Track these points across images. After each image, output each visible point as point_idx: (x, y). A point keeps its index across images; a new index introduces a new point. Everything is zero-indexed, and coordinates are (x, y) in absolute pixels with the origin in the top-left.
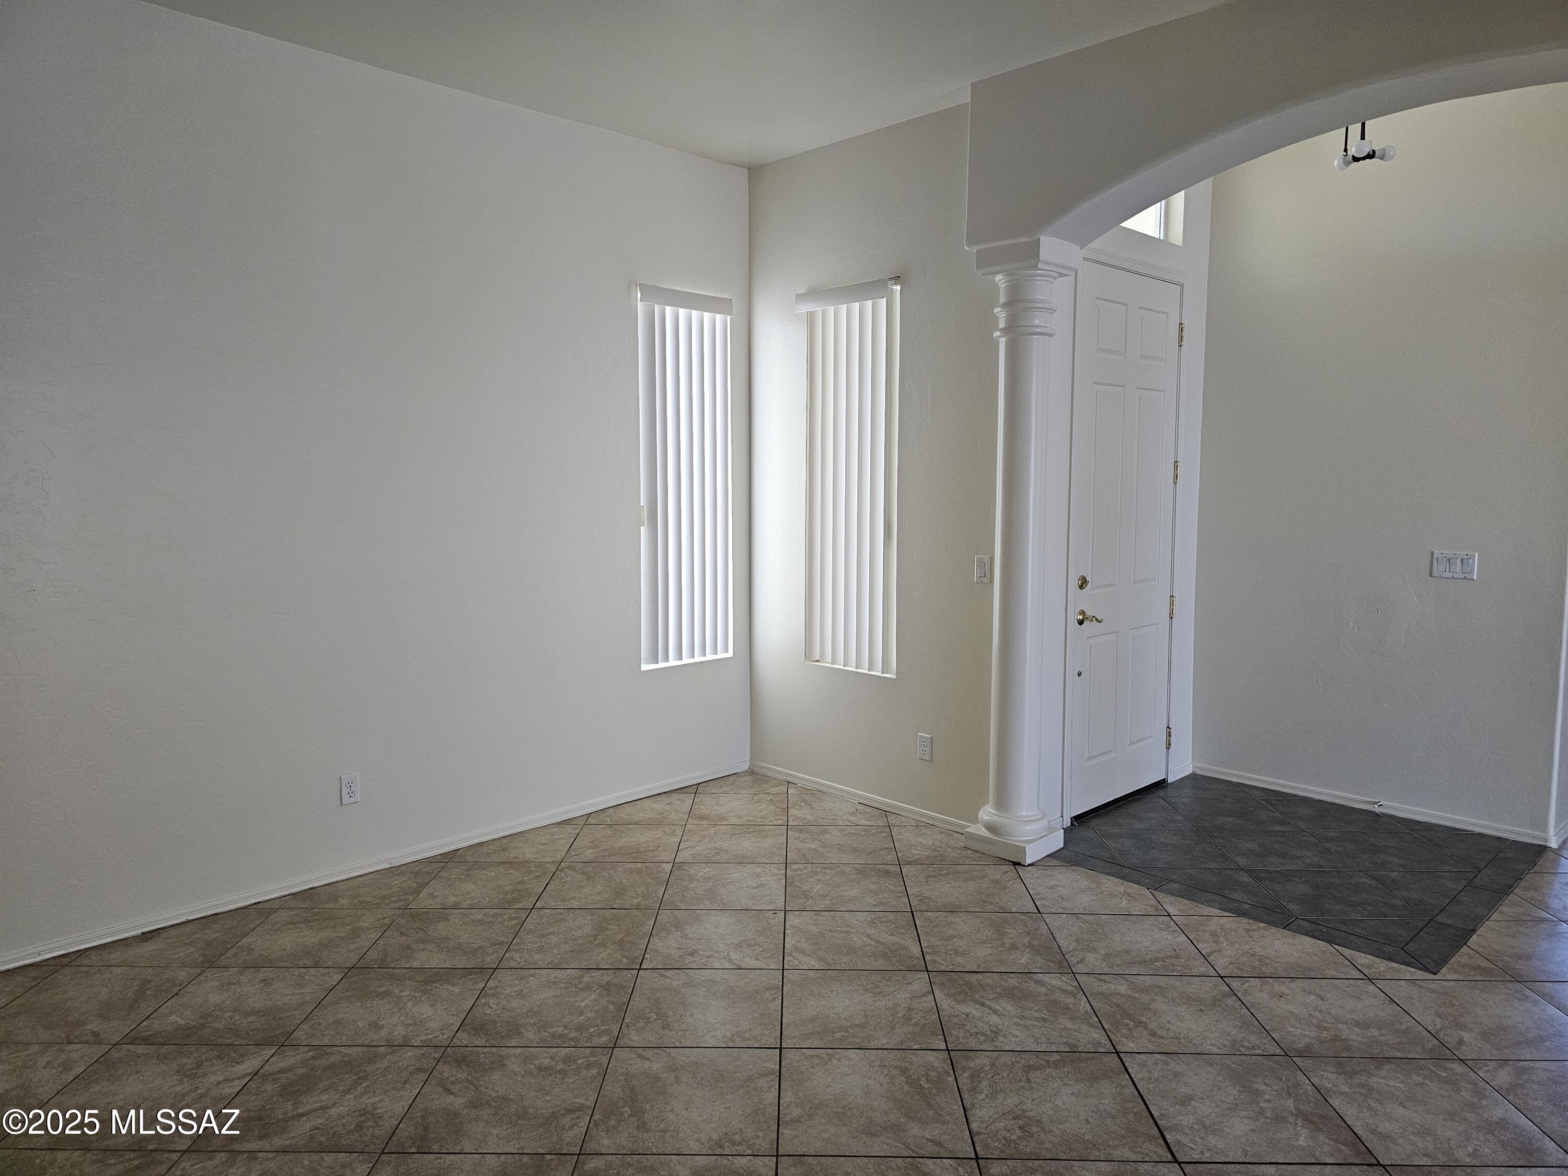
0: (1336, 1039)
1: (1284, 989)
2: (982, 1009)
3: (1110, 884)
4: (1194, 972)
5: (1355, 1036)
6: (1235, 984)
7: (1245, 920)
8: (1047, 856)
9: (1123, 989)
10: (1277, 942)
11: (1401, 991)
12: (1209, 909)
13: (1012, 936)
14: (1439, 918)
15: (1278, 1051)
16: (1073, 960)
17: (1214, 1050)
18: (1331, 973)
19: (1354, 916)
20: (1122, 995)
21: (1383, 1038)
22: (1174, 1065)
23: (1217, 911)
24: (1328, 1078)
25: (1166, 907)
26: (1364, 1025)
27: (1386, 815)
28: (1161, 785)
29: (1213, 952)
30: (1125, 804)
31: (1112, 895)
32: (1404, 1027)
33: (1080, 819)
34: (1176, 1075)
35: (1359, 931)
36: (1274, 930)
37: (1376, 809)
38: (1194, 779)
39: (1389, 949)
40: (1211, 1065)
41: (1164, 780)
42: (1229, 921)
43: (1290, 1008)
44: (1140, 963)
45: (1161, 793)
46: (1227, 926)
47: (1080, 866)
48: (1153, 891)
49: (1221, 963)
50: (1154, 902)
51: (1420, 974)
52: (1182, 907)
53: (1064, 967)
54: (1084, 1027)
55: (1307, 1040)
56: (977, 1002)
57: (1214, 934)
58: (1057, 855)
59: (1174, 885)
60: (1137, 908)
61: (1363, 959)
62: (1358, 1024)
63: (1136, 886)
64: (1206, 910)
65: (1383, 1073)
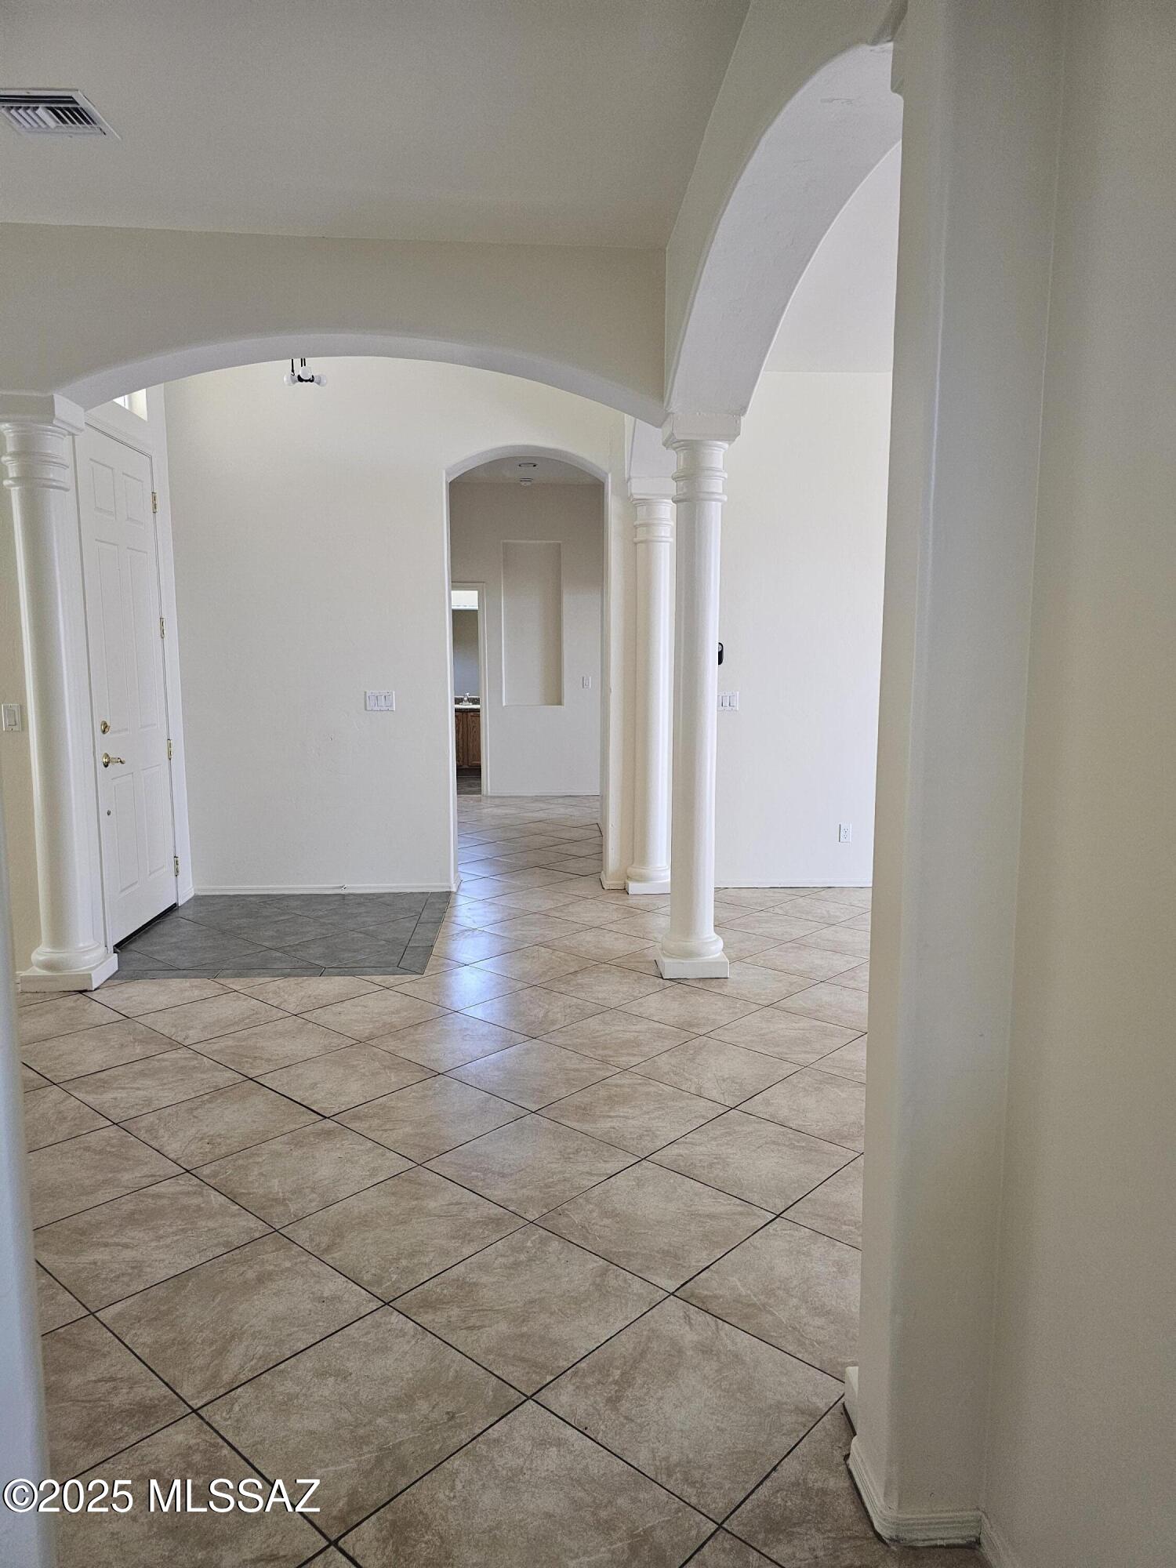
0: (384, 1024)
1: (339, 1009)
2: (126, 1091)
3: (176, 984)
4: (275, 1018)
5: (395, 1019)
6: (305, 1016)
7: (292, 979)
8: (108, 979)
9: (230, 1043)
10: (320, 985)
11: (408, 988)
12: (263, 979)
13: (116, 1039)
14: (410, 945)
15: (355, 1042)
16: (179, 1039)
17: (314, 1055)
18: (363, 991)
19: (359, 957)
20: (231, 1047)
21: (410, 1015)
22: (293, 1071)
23: (269, 979)
24: (392, 1044)
25: (231, 986)
26: (398, 1012)
27: (349, 895)
28: (173, 908)
29: (281, 1003)
30: (151, 928)
31: (182, 991)
32: (419, 1006)
33: (120, 947)
34: (298, 1076)
35: (367, 964)
36: (314, 979)
37: (343, 892)
38: (197, 899)
39: (390, 969)
40: (318, 1063)
41: (175, 904)
42: (281, 983)
43: (349, 1018)
44: (233, 1025)
45: (175, 914)
46: (282, 985)
47: (142, 978)
48: (215, 980)
49: (292, 1007)
50: (218, 986)
51: (415, 977)
52: (242, 984)
53: (175, 1045)
54: (216, 1074)
55: (368, 1031)
56: (117, 1088)
57: (275, 993)
58: (116, 976)
59: (228, 971)
60: (208, 993)
61: (378, 979)
62: (393, 1013)
63: (199, 980)
64: (261, 980)
65: (419, 1031)
